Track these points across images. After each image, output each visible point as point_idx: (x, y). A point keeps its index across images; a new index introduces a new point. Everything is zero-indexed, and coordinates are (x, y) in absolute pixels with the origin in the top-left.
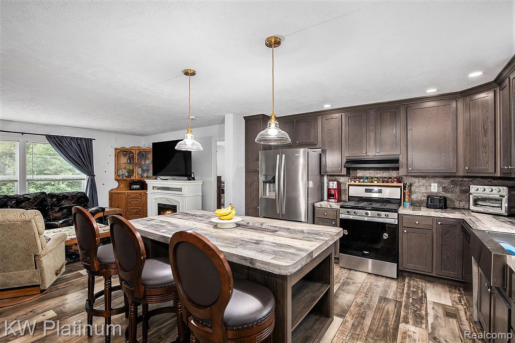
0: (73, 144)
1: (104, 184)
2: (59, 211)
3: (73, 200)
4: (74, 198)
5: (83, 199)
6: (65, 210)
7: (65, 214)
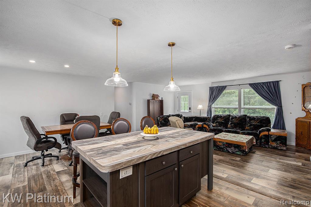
0: (264, 87)
1: (291, 113)
2: (249, 126)
3: (257, 121)
4: (258, 120)
5: (264, 121)
6: (252, 126)
7: (251, 128)
